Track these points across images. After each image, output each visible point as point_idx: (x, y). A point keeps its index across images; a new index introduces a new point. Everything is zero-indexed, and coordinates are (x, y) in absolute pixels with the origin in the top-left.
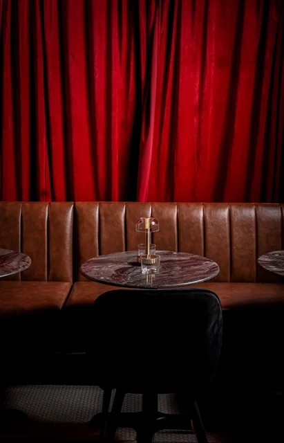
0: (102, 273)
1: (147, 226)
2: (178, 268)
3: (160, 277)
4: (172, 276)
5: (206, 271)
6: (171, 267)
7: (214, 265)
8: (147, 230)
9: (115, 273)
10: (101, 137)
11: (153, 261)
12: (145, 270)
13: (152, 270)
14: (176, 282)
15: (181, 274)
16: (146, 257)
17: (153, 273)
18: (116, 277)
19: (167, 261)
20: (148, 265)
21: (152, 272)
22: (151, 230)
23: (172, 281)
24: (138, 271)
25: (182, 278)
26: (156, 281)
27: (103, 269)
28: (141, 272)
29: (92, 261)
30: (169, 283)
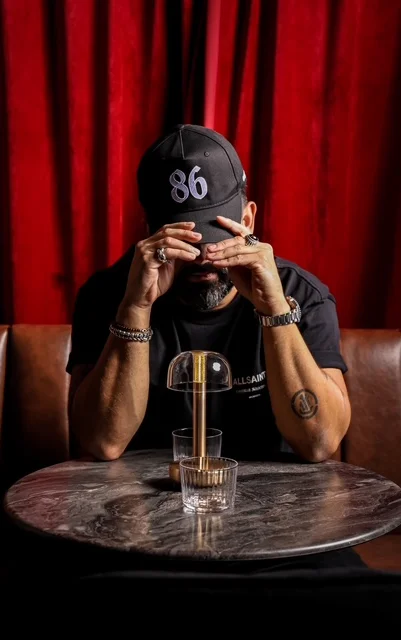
0: (64, 512)
1: (200, 376)
2: (289, 497)
3: (239, 524)
4: (275, 520)
5: (372, 508)
6: (269, 494)
7: (392, 489)
8: (198, 386)
9: (102, 511)
10: (81, 167)
11: (217, 476)
12: (192, 503)
13: (214, 504)
14: (290, 541)
15: (301, 516)
16: (196, 463)
17: (216, 512)
18: (106, 522)
19: (254, 477)
20: (201, 487)
21: (214, 508)
22: (208, 386)
23: (277, 537)
24: (173, 505)
25: (306, 527)
26: (227, 538)
27: (71, 499)
28: (181, 510)
29: (41, 476)
30: (269, 545)
